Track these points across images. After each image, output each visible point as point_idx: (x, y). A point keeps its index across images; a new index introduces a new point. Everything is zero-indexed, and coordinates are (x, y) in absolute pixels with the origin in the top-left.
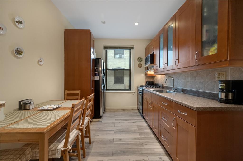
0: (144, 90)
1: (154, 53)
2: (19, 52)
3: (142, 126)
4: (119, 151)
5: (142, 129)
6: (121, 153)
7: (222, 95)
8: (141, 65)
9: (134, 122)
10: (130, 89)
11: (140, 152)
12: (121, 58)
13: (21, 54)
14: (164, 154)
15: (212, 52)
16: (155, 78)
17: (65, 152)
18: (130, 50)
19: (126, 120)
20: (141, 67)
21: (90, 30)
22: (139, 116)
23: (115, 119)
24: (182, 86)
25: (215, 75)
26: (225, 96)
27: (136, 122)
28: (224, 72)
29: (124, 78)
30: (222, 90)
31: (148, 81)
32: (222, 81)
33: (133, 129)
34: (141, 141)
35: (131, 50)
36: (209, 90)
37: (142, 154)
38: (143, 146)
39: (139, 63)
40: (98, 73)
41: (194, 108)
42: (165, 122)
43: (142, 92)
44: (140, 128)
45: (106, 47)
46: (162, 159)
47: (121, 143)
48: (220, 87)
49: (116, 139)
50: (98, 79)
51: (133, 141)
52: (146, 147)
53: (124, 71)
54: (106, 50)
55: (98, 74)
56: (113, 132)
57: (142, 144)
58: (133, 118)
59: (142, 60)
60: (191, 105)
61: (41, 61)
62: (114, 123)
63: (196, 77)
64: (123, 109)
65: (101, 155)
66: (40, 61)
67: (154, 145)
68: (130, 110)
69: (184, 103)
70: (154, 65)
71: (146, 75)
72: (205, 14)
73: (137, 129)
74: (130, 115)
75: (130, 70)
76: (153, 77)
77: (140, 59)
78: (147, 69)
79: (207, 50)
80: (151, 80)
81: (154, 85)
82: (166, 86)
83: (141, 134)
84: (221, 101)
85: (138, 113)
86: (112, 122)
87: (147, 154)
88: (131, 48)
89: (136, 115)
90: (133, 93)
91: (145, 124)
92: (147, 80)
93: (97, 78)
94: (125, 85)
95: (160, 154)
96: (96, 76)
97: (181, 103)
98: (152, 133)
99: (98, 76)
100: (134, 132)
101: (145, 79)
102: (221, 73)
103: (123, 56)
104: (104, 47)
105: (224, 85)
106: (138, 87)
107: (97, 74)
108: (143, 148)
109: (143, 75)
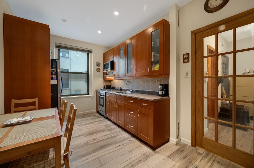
0: (106, 93)
1: (114, 61)
3: (107, 125)
4: (98, 148)
5: (108, 127)
6: (100, 148)
7: (160, 92)
8: (99, 69)
9: (99, 124)
10: (88, 94)
11: (115, 142)
12: (65, 57)
14: (131, 137)
15: (156, 68)
16: (112, 82)
17: (67, 157)
18: (87, 53)
19: (91, 123)
20: (99, 71)
21: (48, 26)
22: (101, 117)
23: (79, 125)
24: (136, 88)
25: (155, 81)
26: (162, 93)
27: (101, 123)
28: (160, 80)
29: (70, 82)
30: (160, 90)
31: (106, 85)
32: (160, 85)
33: (101, 129)
34: (112, 135)
35: (89, 53)
36: (153, 90)
37: (117, 143)
38: (115, 138)
39: (97, 67)
40: (55, 76)
41: (152, 100)
42: (131, 114)
43: (104, 95)
44: (107, 126)
45: (58, 45)
46: (131, 140)
47: (96, 142)
48: (160, 88)
49: (90, 140)
50: (56, 84)
51: (106, 137)
52: (118, 137)
53: (70, 74)
54: (58, 49)
55: (55, 78)
56: (84, 136)
57: (114, 137)
58: (96, 121)
59: (100, 65)
60: (150, 99)
62: (79, 129)
63: (145, 82)
64: (82, 115)
65: (83, 156)
67: (122, 134)
68: (90, 114)
69: (146, 98)
70: (114, 71)
71: (104, 79)
72: (153, 46)
73: (105, 128)
74: (92, 119)
75: (87, 74)
76: (110, 81)
77: (98, 64)
78: (105, 74)
79: (153, 66)
80: (109, 84)
81: (111, 88)
82: (123, 88)
83: (109, 130)
84: (160, 96)
85: (98, 115)
86: (76, 128)
87: (120, 141)
88: (88, 52)
89: (98, 117)
90: (92, 97)
91: (109, 123)
92: (104, 84)
93: (54, 82)
94: (70, 90)
95: (129, 138)
96: (53, 80)
97: (144, 99)
98: (117, 127)
99: (56, 80)
100: (103, 131)
101: (103, 83)
102: (158, 80)
103: (67, 55)
104: (56, 45)
105: (161, 87)
106: (97, 91)
108: (116, 139)
109: (101, 79)
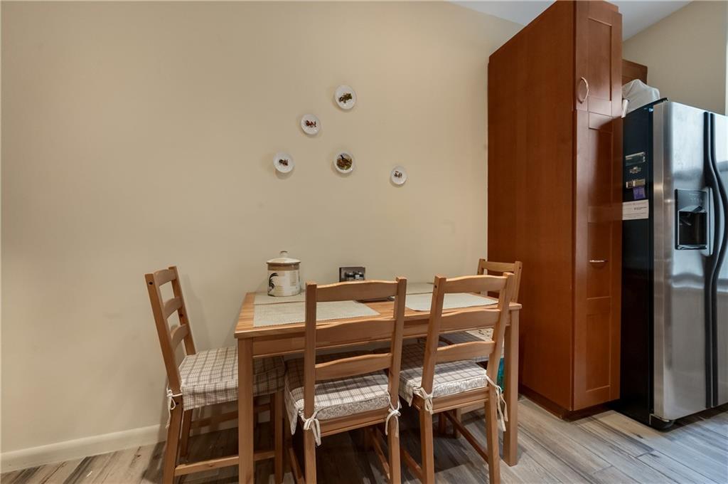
2: (344, 162)
13: (349, 167)
40: (643, 182)
50: (646, 216)
55: (642, 191)
61: (398, 175)
66: (396, 175)
93: (634, 210)
96: (633, 200)
99: (646, 202)
107: (635, 192)
